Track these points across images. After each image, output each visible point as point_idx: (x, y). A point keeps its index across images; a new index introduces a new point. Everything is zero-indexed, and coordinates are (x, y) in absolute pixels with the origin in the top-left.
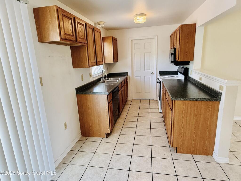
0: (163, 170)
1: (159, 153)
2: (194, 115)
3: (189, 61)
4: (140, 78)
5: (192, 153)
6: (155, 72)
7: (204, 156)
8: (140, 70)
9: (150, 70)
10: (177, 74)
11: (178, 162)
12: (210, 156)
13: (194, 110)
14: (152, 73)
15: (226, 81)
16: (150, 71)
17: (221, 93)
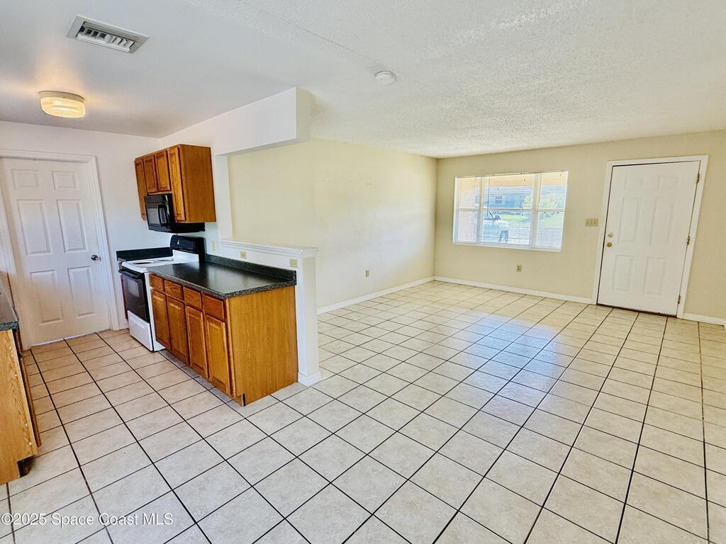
0: (242, 444)
1: (213, 424)
2: (264, 319)
3: (204, 224)
4: (53, 275)
5: (269, 393)
6: (103, 254)
7: (289, 387)
8: (48, 251)
9: (84, 248)
10: (171, 255)
11: (257, 418)
12: (295, 384)
13: (263, 309)
14: (95, 258)
15: (302, 251)
16: (84, 251)
17: (295, 272)
